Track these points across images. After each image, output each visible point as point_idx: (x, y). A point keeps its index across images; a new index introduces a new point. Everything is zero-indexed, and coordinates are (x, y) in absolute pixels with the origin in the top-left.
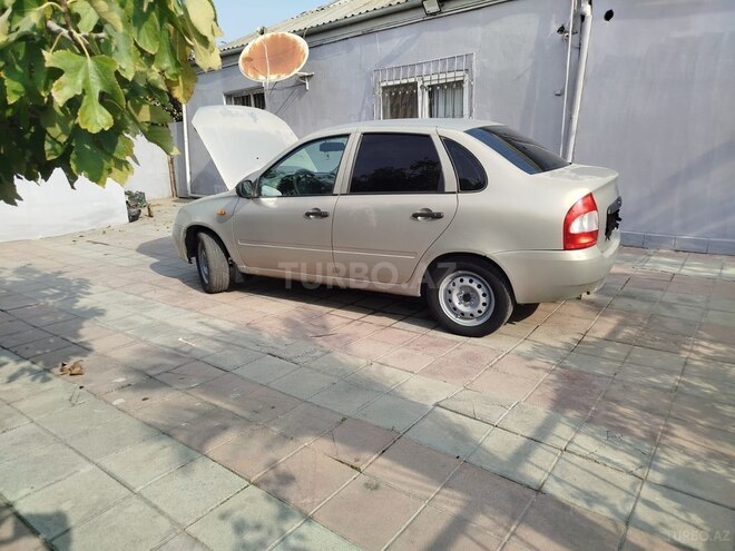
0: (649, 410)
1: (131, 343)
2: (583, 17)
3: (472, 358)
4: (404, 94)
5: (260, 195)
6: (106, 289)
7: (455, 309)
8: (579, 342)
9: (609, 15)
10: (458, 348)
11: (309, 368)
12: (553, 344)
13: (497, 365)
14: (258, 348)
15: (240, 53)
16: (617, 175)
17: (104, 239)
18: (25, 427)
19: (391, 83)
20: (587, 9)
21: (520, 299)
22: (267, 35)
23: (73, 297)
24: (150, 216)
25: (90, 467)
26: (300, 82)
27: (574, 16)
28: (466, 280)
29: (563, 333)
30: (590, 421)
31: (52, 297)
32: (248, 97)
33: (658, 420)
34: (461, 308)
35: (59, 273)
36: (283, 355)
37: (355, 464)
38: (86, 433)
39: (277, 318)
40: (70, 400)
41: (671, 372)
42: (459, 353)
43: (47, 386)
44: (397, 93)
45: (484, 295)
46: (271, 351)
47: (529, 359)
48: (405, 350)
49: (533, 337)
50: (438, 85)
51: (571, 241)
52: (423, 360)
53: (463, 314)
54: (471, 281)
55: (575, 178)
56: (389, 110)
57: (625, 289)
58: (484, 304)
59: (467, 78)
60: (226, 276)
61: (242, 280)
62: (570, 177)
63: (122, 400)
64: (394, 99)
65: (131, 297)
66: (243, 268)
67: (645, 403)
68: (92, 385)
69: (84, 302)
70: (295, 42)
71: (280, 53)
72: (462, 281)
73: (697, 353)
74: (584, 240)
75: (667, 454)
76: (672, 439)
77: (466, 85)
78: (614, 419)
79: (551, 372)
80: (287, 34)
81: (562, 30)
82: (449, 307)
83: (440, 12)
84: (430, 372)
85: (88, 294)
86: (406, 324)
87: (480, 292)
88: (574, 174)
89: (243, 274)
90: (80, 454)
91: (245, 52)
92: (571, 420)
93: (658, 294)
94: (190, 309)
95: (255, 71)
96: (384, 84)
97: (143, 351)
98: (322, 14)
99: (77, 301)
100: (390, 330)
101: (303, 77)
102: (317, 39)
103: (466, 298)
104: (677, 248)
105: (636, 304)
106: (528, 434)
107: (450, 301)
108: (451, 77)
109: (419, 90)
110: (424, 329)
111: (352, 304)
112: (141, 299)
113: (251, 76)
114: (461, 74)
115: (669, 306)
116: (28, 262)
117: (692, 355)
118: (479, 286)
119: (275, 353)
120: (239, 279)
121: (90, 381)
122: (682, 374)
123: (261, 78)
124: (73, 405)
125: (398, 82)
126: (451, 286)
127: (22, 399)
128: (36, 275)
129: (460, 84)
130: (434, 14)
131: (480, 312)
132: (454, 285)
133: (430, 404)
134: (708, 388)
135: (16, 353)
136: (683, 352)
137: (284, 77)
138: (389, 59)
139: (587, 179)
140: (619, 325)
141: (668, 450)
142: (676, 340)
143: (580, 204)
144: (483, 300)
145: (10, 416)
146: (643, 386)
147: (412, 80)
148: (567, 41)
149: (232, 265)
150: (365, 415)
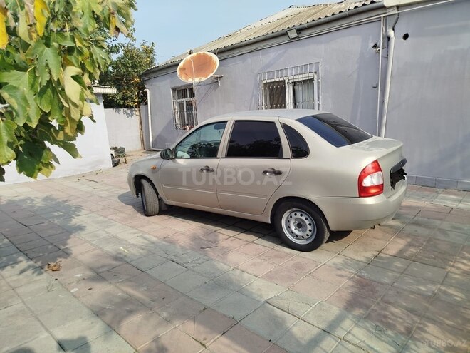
0: (412, 311)
1: (93, 250)
2: (389, 38)
3: (299, 267)
4: (277, 87)
5: (176, 157)
6: (88, 212)
7: (292, 232)
8: (376, 257)
9: (406, 37)
10: (292, 260)
11: (193, 271)
12: (356, 258)
13: (314, 273)
14: (166, 256)
15: (178, 65)
16: (402, 144)
17: (95, 178)
18: (18, 305)
19: (269, 81)
20: (391, 33)
21: (333, 228)
22: (194, 54)
23: (70, 218)
24: (126, 163)
25: (46, 334)
26: (215, 81)
27: (383, 38)
28: (298, 214)
29: (365, 250)
30: (367, 318)
31: (58, 217)
32: (185, 90)
33: (416, 319)
34: (296, 232)
35: (66, 201)
36: (179, 262)
37: (203, 342)
38: (50, 311)
39: (183, 234)
40: (48, 287)
41: (433, 283)
42: (292, 263)
43: (39, 278)
44: (273, 88)
45: (310, 224)
46: (173, 258)
47: (339, 269)
48: (257, 260)
49: (345, 253)
50: (298, 81)
51: (364, 191)
52: (267, 268)
53: (297, 236)
54: (301, 215)
55: (368, 150)
56: (268, 97)
57: (416, 218)
58: (310, 231)
59: (316, 77)
60: (157, 206)
61: (166, 209)
62: (364, 149)
63: (77, 289)
64: (271, 91)
65: (101, 218)
66: (166, 201)
67: (410, 306)
68: (63, 278)
69: (75, 221)
70: (211, 58)
71: (201, 64)
72: (296, 214)
73: (458, 268)
74: (373, 191)
75: (416, 345)
76: (423, 334)
77: (315, 82)
78: (386, 317)
79: (350, 279)
80: (207, 53)
81: (375, 46)
82: (289, 232)
83: (298, 37)
84: (269, 277)
85: (78, 215)
86: (263, 240)
87: (307, 222)
88: (368, 147)
89: (167, 205)
90: (43, 325)
91: (181, 65)
92: (355, 317)
93: (438, 223)
94: (133, 227)
95: (187, 76)
96: (265, 82)
97: (99, 255)
98: (230, 39)
99: (71, 220)
100: (251, 245)
101: (217, 78)
102: (225, 55)
103: (299, 226)
104: (459, 188)
105: (420, 230)
106: (320, 326)
107: (289, 227)
108: (306, 77)
109: (286, 85)
110: (274, 245)
111: (233, 225)
112: (107, 219)
113: (184, 79)
114: (312, 74)
115: (444, 232)
116: (49, 194)
117: (453, 270)
118: (307, 219)
119: (175, 260)
120: (164, 208)
121: (62, 275)
122: (442, 284)
123: (190, 81)
124: (49, 291)
125: (273, 80)
126: (289, 218)
127: (21, 286)
128: (54, 203)
129: (312, 80)
130: (294, 38)
131: (308, 235)
132: (291, 217)
133: (263, 300)
134: (459, 296)
135: (26, 255)
136: (448, 267)
137: (203, 79)
138: (268, 66)
139: (375, 150)
140: (407, 246)
141: (418, 343)
142: (443, 257)
143: (370, 166)
144: (309, 228)
145: (12, 297)
146: (412, 293)
147: (282, 79)
148: (379, 53)
149: (160, 199)
150: (219, 307)
